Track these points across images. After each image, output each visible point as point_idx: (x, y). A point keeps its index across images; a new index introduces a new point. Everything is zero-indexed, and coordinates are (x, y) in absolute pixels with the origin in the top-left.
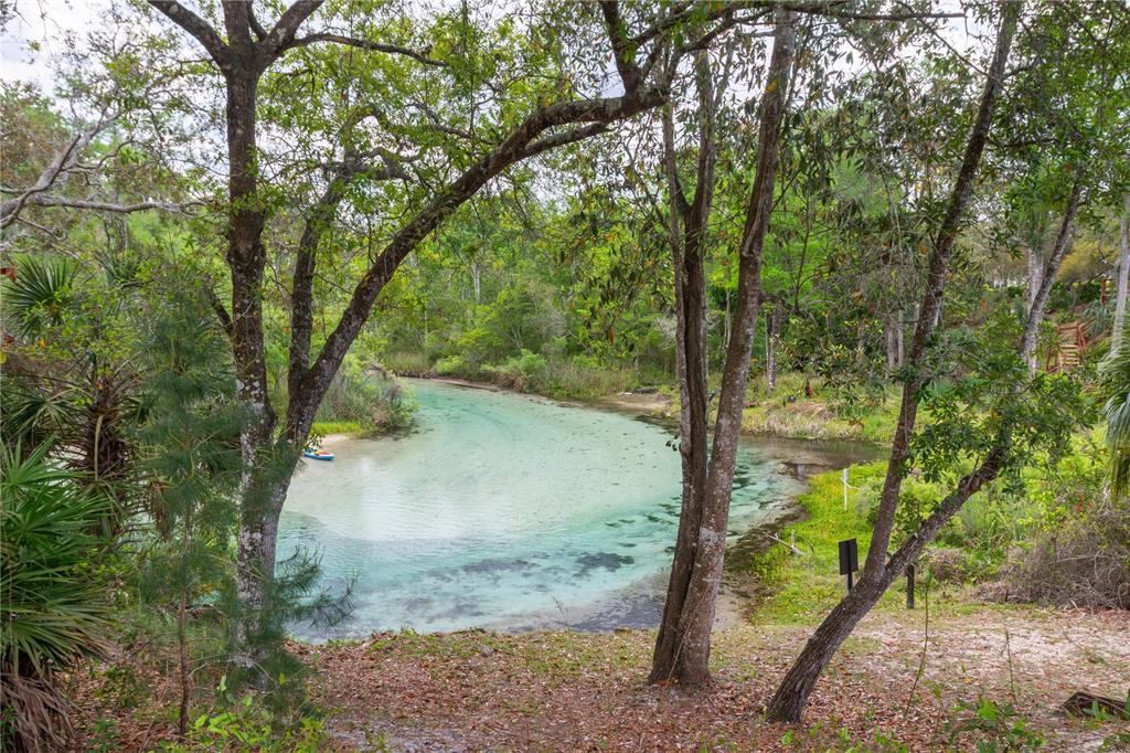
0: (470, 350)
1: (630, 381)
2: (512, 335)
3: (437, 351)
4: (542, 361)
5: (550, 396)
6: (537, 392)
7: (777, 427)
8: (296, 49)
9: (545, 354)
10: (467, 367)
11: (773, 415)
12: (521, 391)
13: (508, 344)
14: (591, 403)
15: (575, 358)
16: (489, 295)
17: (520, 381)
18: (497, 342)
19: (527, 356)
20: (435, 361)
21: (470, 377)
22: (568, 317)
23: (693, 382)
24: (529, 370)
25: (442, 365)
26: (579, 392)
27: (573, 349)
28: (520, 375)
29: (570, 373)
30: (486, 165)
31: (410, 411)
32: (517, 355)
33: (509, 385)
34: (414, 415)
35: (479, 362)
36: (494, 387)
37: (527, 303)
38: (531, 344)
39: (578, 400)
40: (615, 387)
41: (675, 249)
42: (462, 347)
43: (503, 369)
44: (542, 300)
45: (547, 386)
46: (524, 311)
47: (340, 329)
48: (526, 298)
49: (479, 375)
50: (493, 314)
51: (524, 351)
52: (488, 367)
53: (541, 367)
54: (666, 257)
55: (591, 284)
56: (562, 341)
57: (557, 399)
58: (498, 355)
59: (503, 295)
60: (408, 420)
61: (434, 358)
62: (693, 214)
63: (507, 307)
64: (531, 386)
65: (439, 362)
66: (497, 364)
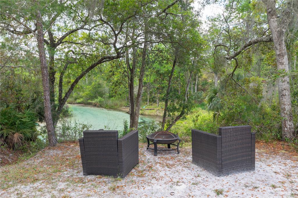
0: (85, 97)
1: (125, 104)
2: (96, 93)
3: (77, 97)
4: (103, 100)
5: (105, 108)
6: (102, 107)
7: (158, 114)
8: (62, 44)
9: (104, 98)
10: (84, 101)
11: (158, 111)
12: (98, 107)
13: (95, 95)
14: (115, 109)
15: (111, 99)
16: (90, 83)
17: (98, 104)
18: (92, 95)
19: (100, 98)
20: (76, 100)
21: (85, 104)
22: (109, 89)
23: (132, 101)
24: (100, 102)
25: (78, 101)
26: (112, 107)
27: (111, 97)
28: (98, 103)
29: (110, 102)
30: (95, 65)
31: (71, 112)
32: (97, 98)
33: (95, 105)
34: (71, 113)
35: (88, 100)
36: (91, 106)
37: (100, 85)
38: (100, 95)
39: (112, 109)
40: (121, 106)
41: (128, 77)
42: (83, 96)
43: (93, 102)
44: (103, 85)
45: (104, 105)
46: (99, 87)
47: (68, 92)
48: (99, 84)
49: (87, 103)
50: (91, 88)
51: (99, 97)
52: (90, 101)
53: (103, 101)
54: (127, 79)
55: (113, 83)
56: (108, 94)
57: (107, 109)
58: (92, 98)
59: (93, 83)
60: (70, 114)
61: (76, 99)
62: (132, 71)
63: (95, 86)
64: (100, 106)
65: (77, 100)
66: (92, 100)
